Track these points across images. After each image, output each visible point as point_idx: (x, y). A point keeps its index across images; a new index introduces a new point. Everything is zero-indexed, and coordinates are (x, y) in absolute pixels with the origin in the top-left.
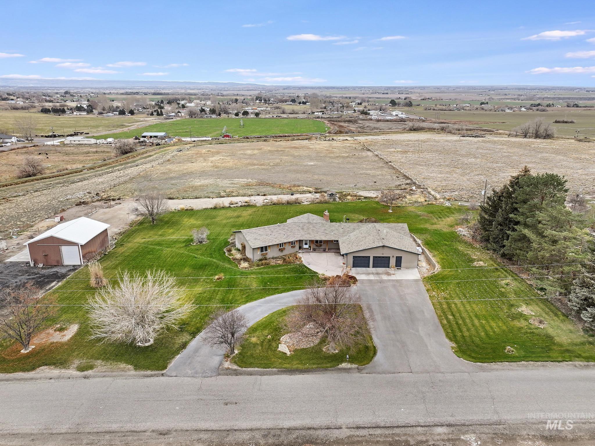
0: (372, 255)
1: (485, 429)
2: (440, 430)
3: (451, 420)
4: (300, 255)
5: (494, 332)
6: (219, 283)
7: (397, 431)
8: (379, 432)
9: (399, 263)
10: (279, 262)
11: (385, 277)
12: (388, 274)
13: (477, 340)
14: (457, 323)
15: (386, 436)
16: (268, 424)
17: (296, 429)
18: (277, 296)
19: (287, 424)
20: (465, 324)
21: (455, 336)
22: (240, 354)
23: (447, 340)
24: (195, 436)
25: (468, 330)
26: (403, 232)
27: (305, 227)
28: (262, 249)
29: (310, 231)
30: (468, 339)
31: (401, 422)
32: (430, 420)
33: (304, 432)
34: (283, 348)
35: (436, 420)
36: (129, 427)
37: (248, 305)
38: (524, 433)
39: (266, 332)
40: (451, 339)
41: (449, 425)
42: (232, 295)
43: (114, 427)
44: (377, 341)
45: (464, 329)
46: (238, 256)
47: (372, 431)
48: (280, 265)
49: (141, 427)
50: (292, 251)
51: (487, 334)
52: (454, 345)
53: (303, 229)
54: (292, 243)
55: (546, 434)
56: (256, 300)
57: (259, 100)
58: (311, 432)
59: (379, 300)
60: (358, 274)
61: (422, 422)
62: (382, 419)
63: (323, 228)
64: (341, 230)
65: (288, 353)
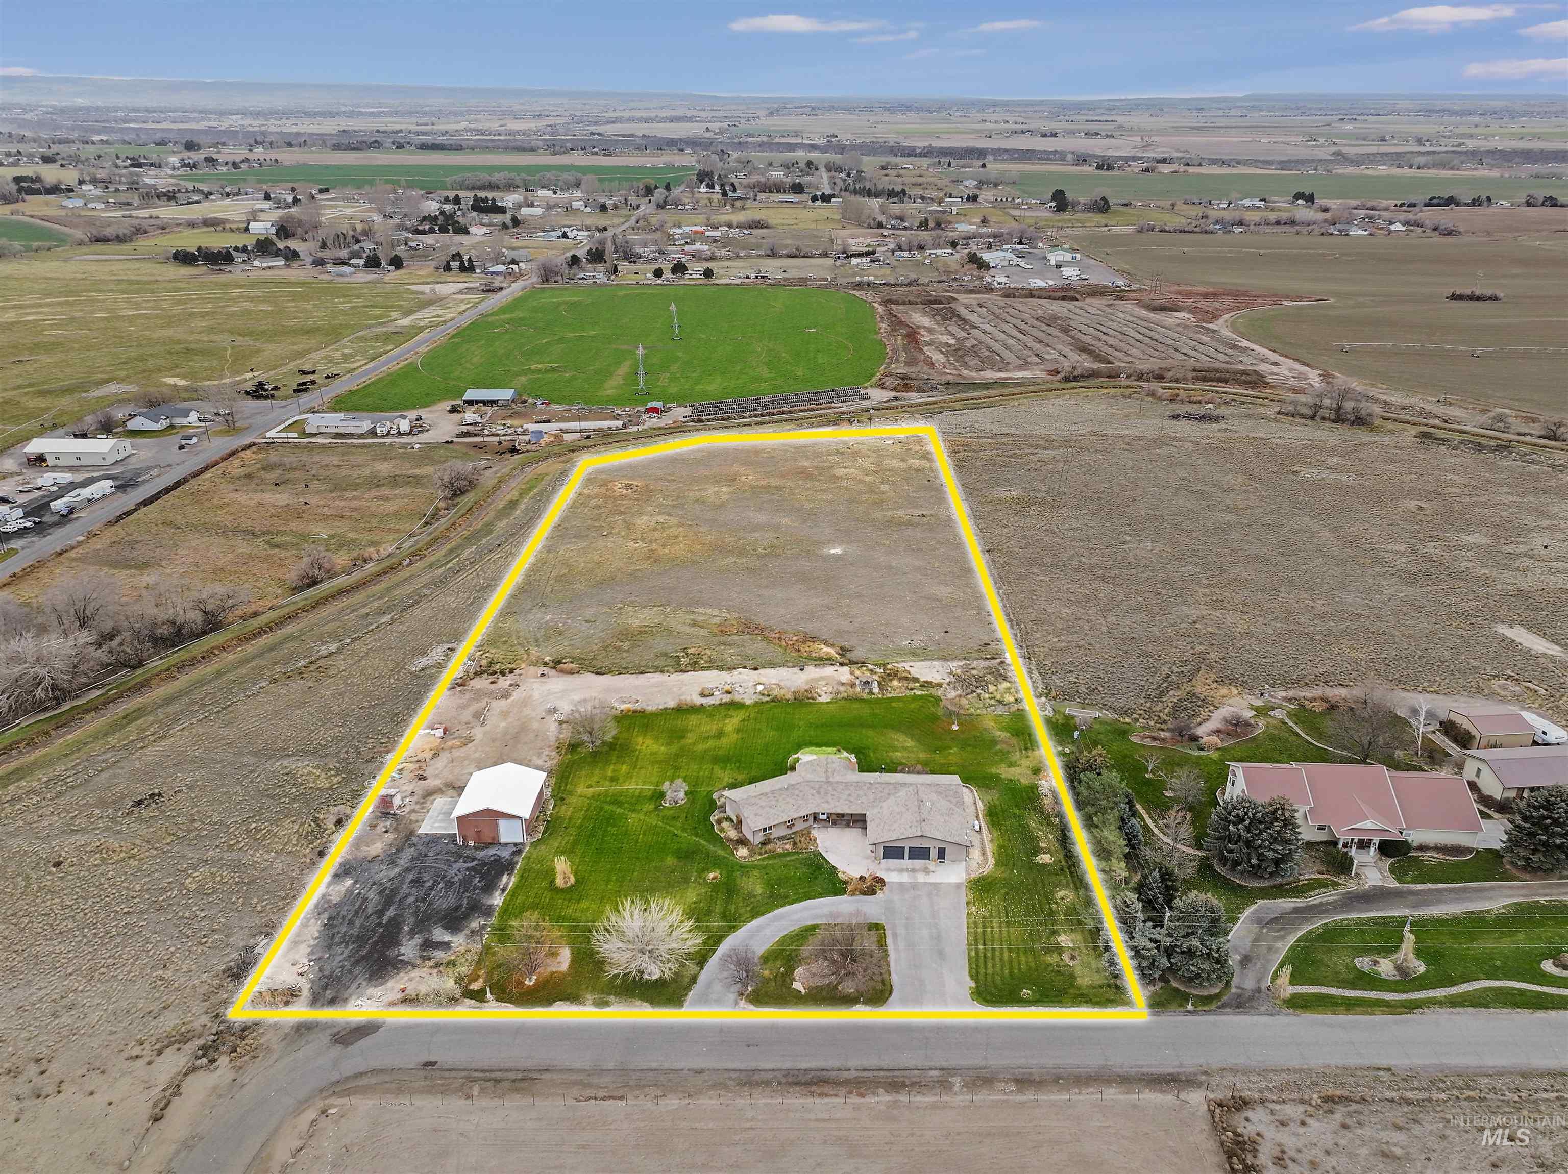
0: (907, 845)
1: (971, 1073)
2: (933, 1073)
3: (944, 1064)
4: (815, 833)
5: (1020, 969)
6: (715, 887)
7: (897, 1073)
8: (882, 1073)
9: (942, 854)
10: (787, 847)
11: (921, 878)
12: (926, 871)
13: (998, 979)
14: (985, 957)
15: (887, 1077)
16: (788, 1065)
17: (811, 1070)
18: (787, 908)
19: (804, 1065)
20: (993, 958)
21: (977, 973)
22: (754, 991)
23: (968, 978)
24: (726, 1075)
25: (994, 966)
26: (954, 801)
27: (822, 791)
28: (765, 830)
29: (829, 798)
30: (989, 978)
31: (901, 1066)
32: (928, 1064)
33: (818, 1073)
34: (797, 986)
35: (932, 1064)
36: (667, 1065)
37: (755, 923)
38: (1002, 1076)
39: (778, 963)
40: (972, 977)
41: (942, 1069)
42: (733, 906)
43: (654, 1065)
44: (895, 979)
45: (990, 965)
46: (733, 834)
47: (875, 1073)
48: (788, 854)
49: (677, 1066)
50: (806, 825)
51: (1011, 973)
52: (973, 985)
53: (819, 793)
54: (805, 819)
55: (1019, 1077)
56: (763, 914)
57: (708, 186)
58: (824, 1073)
59: (907, 919)
60: (888, 870)
61: (920, 1066)
62: (886, 1063)
63: (847, 793)
64: (872, 797)
65: (803, 991)
